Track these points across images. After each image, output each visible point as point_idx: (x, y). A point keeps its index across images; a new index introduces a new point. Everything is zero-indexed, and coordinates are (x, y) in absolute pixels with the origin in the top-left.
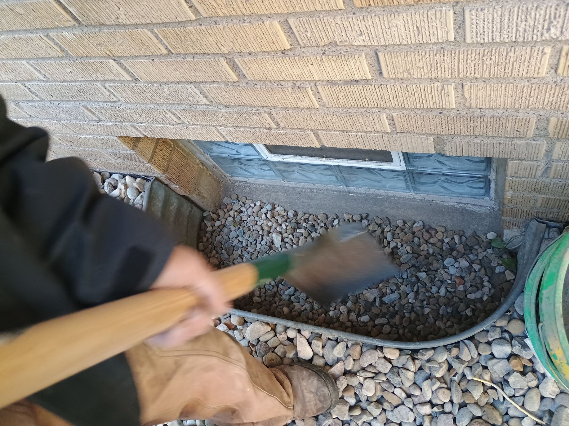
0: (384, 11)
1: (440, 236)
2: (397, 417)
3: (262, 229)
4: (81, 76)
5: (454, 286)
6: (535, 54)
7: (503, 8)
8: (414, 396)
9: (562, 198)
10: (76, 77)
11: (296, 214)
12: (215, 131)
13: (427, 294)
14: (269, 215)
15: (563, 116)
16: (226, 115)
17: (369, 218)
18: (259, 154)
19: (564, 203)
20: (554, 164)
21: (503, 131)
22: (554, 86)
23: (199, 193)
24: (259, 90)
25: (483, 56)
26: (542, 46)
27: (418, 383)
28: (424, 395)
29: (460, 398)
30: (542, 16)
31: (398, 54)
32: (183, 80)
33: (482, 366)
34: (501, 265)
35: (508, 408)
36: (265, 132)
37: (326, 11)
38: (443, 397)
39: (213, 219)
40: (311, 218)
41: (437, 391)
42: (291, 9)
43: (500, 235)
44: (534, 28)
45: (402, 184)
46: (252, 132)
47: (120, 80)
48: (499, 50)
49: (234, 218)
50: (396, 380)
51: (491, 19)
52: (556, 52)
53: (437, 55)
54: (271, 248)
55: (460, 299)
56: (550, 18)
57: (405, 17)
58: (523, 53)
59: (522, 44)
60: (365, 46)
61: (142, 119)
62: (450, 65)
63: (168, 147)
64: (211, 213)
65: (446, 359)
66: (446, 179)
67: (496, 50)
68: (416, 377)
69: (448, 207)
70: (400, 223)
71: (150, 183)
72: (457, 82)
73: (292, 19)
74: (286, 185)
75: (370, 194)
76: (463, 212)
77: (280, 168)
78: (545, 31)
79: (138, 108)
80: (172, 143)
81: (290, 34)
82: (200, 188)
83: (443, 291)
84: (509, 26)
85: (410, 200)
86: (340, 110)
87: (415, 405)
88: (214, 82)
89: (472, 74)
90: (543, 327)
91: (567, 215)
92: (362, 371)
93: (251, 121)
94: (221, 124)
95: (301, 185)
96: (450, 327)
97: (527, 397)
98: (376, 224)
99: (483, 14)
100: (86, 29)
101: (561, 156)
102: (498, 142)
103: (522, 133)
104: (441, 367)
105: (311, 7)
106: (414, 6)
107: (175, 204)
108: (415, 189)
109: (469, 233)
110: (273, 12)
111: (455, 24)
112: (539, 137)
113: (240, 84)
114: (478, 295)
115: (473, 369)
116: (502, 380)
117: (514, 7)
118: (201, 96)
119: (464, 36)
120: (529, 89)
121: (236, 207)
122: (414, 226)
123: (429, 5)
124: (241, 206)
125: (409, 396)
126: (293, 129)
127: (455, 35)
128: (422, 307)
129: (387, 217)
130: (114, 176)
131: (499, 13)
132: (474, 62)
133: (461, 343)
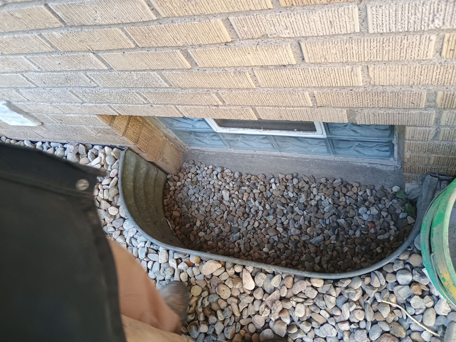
0: (304, 9)
1: (355, 190)
2: (323, 333)
3: (214, 188)
4: (67, 66)
5: (367, 229)
6: (424, 41)
7: (397, 5)
8: (335, 316)
9: (450, 157)
10: (63, 67)
11: (241, 175)
12: (175, 109)
13: (345, 236)
14: (219, 176)
15: (447, 90)
16: (183, 95)
17: (298, 177)
18: (211, 128)
19: (451, 160)
20: (442, 129)
21: (401, 103)
22: (439, 66)
23: (163, 160)
24: (208, 75)
25: (383, 43)
26: (429, 34)
27: (338, 306)
28: (344, 315)
29: (372, 317)
30: (427, 11)
31: (316, 43)
32: (148, 68)
33: (389, 291)
34: (404, 212)
35: (410, 324)
36: (214, 109)
37: (258, 10)
38: (359, 317)
39: (175, 180)
40: (253, 178)
41: (354, 312)
42: (231, 9)
43: (402, 188)
44: (422, 20)
45: (324, 149)
46: (203, 109)
47: (98, 70)
48: (395, 38)
49: (192, 179)
50: (321, 304)
51: (387, 13)
52: (440, 38)
53: (347, 43)
54: (221, 202)
55: (372, 239)
56: (434, 12)
57: (321, 13)
58: (414, 40)
59: (413, 33)
60: (290, 38)
61: (116, 100)
62: (357, 52)
63: (138, 123)
64: (173, 175)
65: (361, 287)
66: (359, 144)
67: (392, 38)
68: (337, 301)
69: (361, 167)
70: (323, 180)
71: (124, 152)
72: (363, 64)
73: (232, 17)
74: (232, 152)
75: (298, 158)
76: (373, 170)
77: (227, 138)
78: (430, 22)
79: (113, 92)
80: (141, 120)
81: (231, 29)
82: (164, 155)
83: (358, 233)
84: (402, 19)
85: (331, 162)
86: (272, 90)
87: (337, 323)
88: (172, 69)
89: (375, 58)
90: (434, 257)
91: (454, 170)
92: (294, 297)
93: (203, 100)
94: (179, 103)
95: (245, 152)
96: (364, 262)
97: (425, 315)
98: (305, 181)
99: (381, 10)
100: (70, 29)
101: (448, 122)
102: (397, 112)
103: (416, 104)
104: (357, 293)
105: (247, 7)
106: (327, 4)
107: (144, 169)
108: (335, 153)
109: (378, 188)
110: (217, 12)
111: (360, 18)
112: (429, 108)
113: (193, 70)
114: (386, 236)
115: (382, 294)
116: (405, 302)
117: (405, 4)
118: (163, 81)
119: (367, 28)
120: (420, 69)
121: (193, 170)
122: (335, 182)
123: (339, 4)
124: (197, 169)
125: (332, 316)
126: (236, 106)
127: (360, 27)
128: (342, 247)
129: (313, 176)
130: (95, 147)
131: (394, 8)
132: (376, 48)
133: (372, 274)
